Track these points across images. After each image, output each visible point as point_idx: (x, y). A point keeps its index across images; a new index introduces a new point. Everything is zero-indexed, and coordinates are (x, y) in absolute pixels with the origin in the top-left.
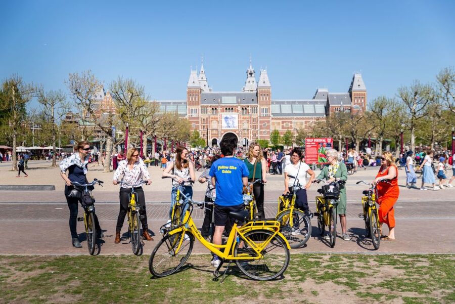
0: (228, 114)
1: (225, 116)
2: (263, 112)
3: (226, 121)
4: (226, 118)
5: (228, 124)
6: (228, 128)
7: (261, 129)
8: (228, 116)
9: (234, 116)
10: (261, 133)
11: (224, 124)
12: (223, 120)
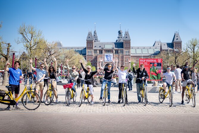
0: (108, 54)
1: (106, 54)
2: (126, 53)
3: (107, 57)
4: (107, 56)
5: (108, 59)
6: (108, 61)
7: (125, 62)
8: (108, 55)
9: (111, 55)
10: (125, 63)
11: (106, 59)
12: (105, 57)
